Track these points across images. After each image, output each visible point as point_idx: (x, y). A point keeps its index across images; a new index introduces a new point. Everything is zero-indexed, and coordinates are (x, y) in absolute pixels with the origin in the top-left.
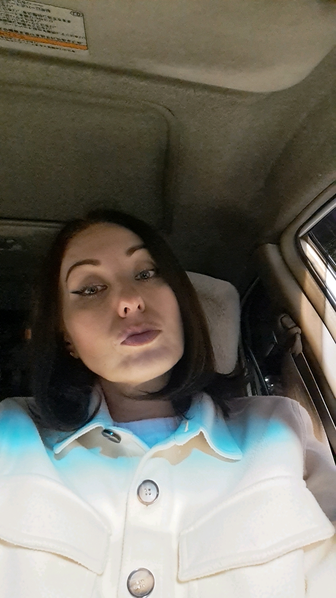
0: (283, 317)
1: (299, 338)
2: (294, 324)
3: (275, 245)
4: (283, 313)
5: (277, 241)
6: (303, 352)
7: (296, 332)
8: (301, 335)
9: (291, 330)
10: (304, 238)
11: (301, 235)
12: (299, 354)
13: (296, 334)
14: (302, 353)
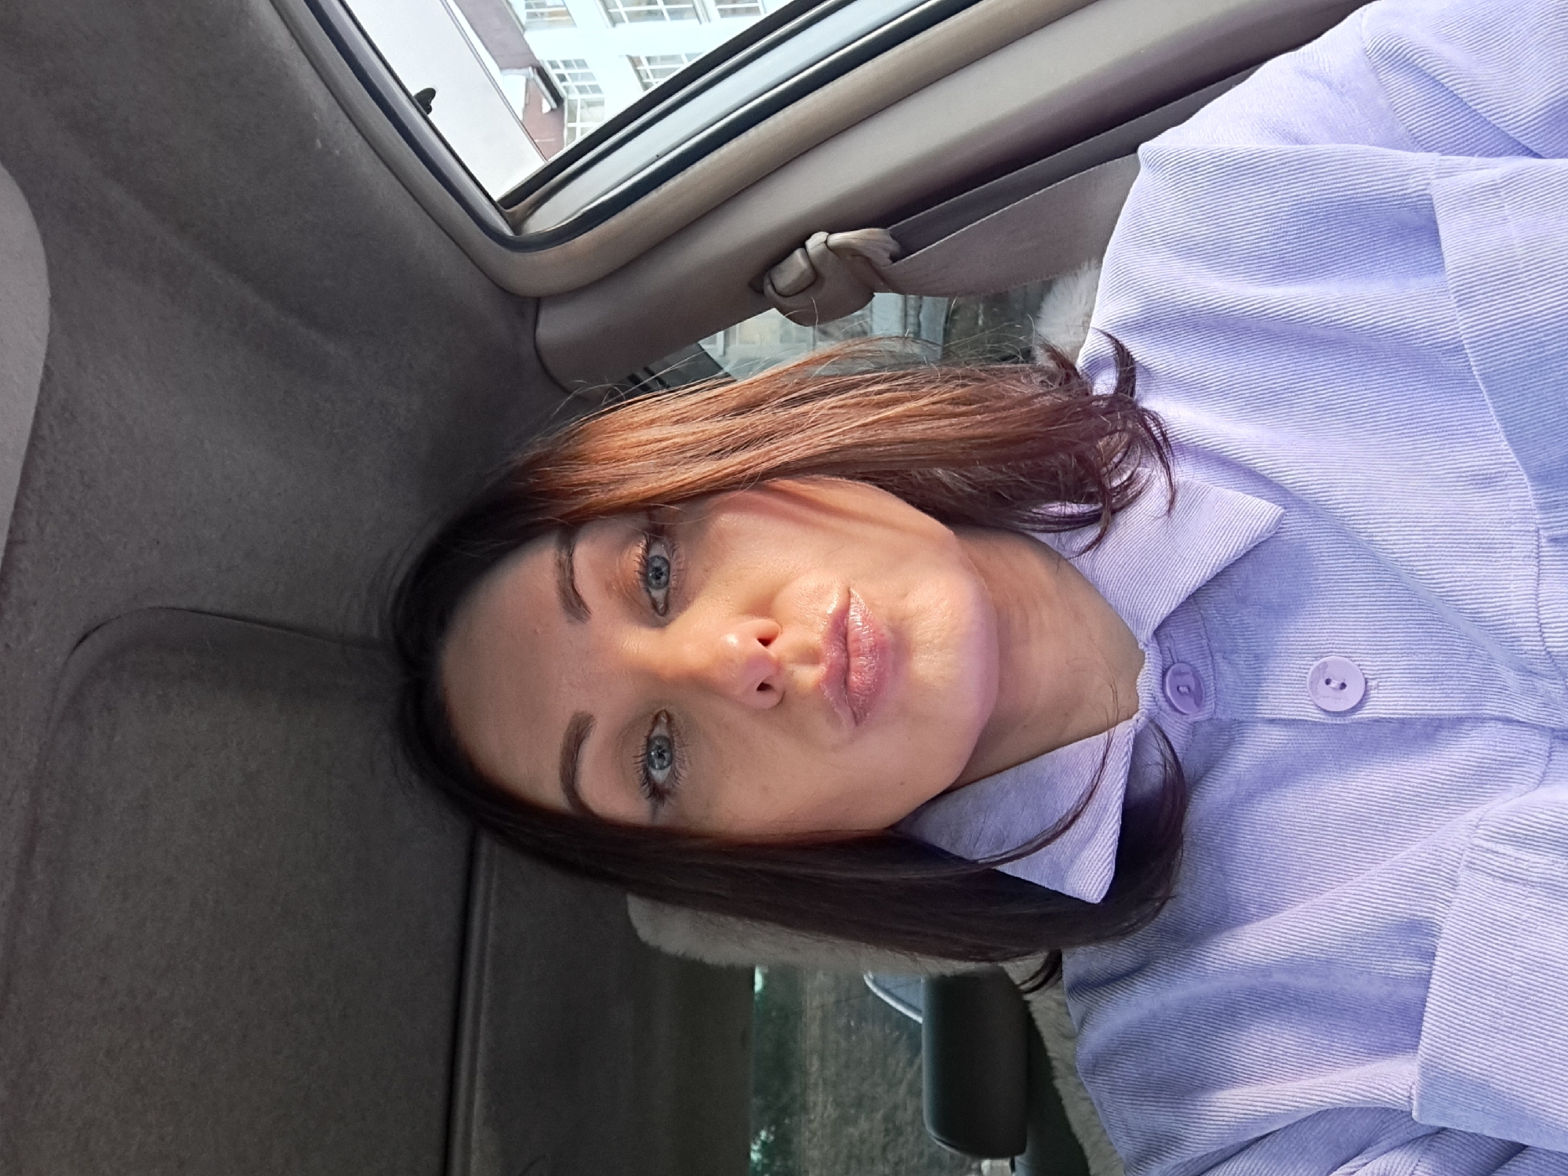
0: (774, 289)
1: (837, 238)
2: (798, 253)
3: (543, 317)
5: (529, 306)
7: (823, 246)
8: (831, 233)
11: (508, 232)
12: (893, 237)
13: (828, 247)
14: (890, 228)
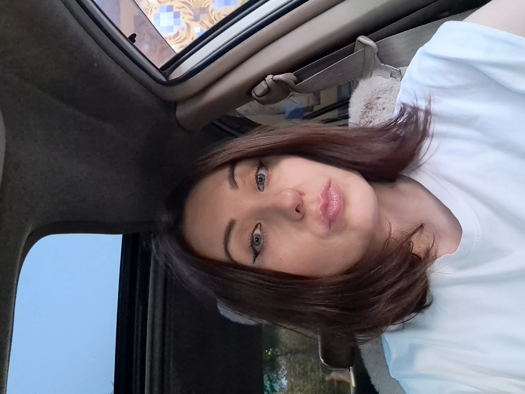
0: (255, 94)
1: (277, 77)
2: (263, 82)
3: (178, 108)
4: (251, 95)
5: (173, 105)
6: (292, 72)
7: (271, 80)
8: (274, 74)
9: (269, 85)
10: (166, 77)
11: (164, 80)
12: (295, 76)
13: (273, 80)
14: (294, 73)
